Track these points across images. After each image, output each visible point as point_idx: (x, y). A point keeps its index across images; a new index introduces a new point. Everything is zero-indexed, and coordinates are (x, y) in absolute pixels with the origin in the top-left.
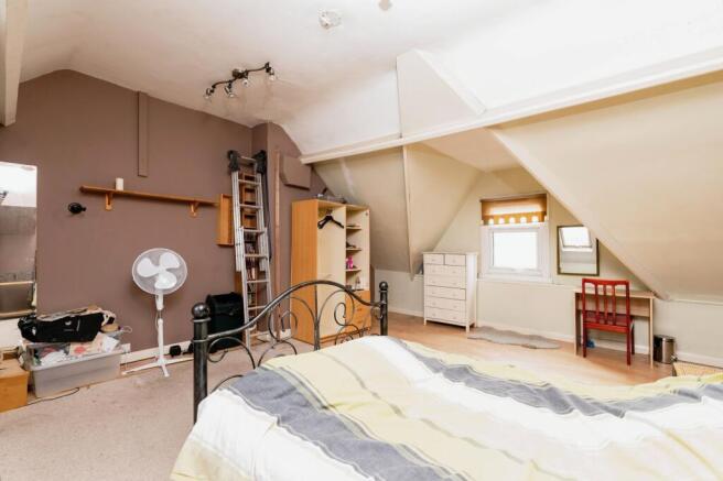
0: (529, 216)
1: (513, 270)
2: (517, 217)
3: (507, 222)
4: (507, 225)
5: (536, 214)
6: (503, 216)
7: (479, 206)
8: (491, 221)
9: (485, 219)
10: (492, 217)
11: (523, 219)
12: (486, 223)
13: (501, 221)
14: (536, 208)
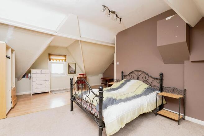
0: (62, 60)
1: (57, 74)
2: (59, 60)
3: (56, 61)
4: (56, 62)
5: (64, 59)
6: (55, 59)
7: (48, 55)
8: (52, 60)
9: (50, 59)
10: (52, 59)
11: (58, 60)
12: (50, 61)
13: (55, 60)
14: (64, 58)
